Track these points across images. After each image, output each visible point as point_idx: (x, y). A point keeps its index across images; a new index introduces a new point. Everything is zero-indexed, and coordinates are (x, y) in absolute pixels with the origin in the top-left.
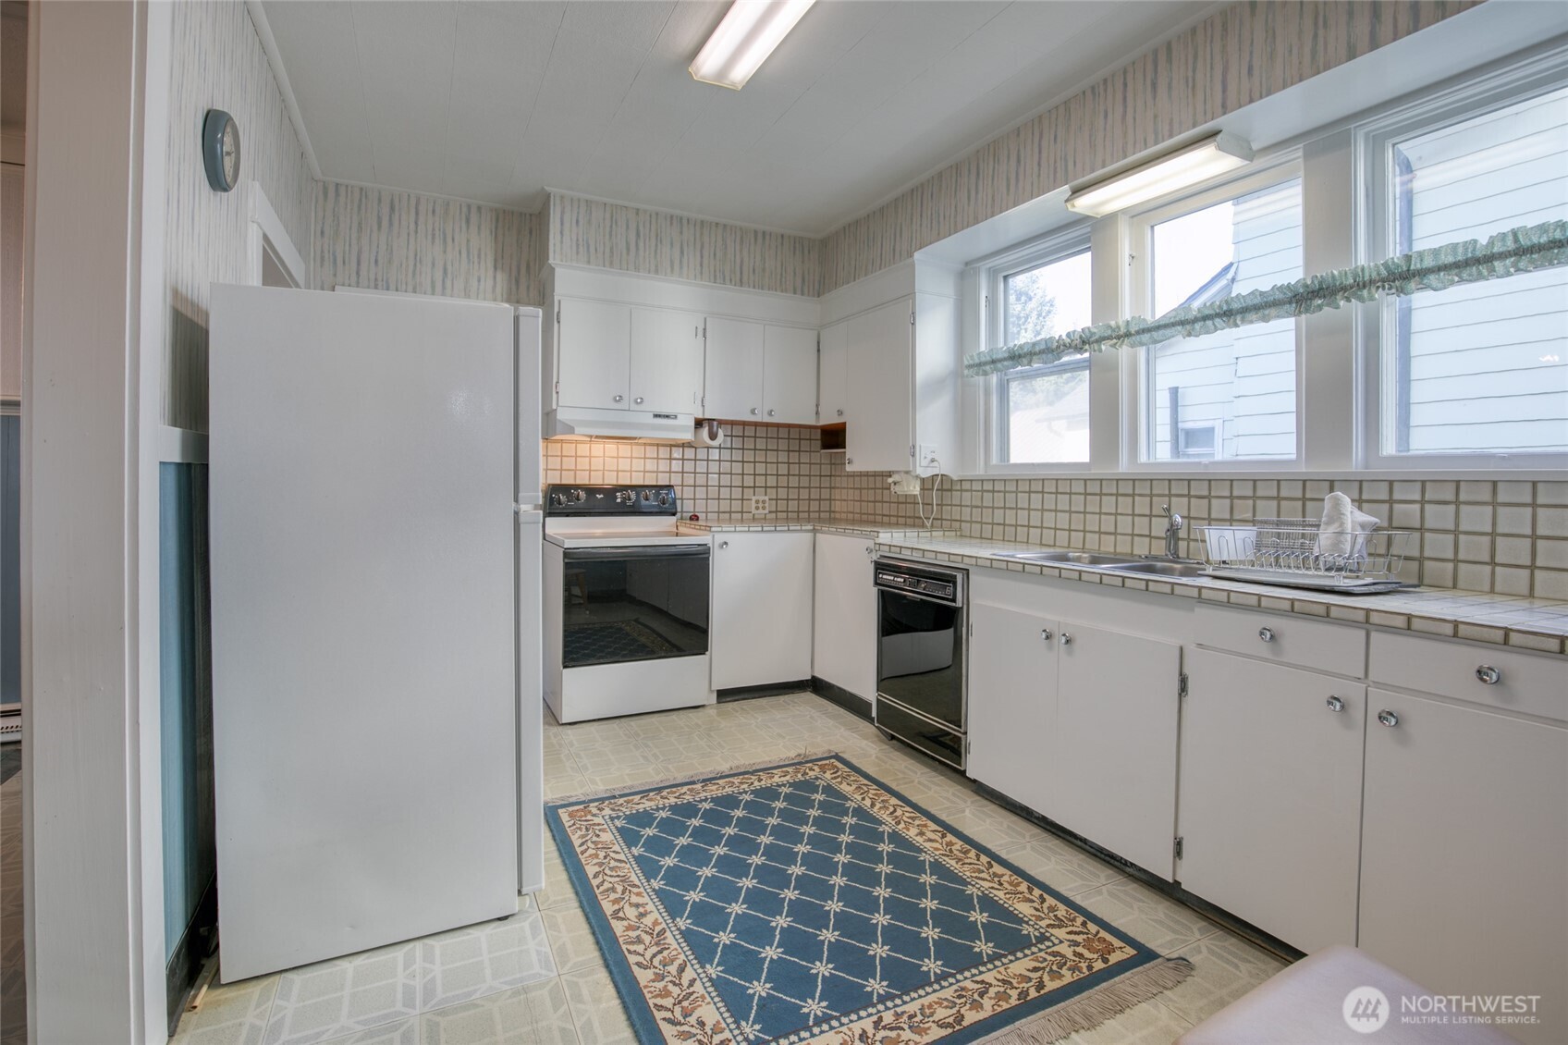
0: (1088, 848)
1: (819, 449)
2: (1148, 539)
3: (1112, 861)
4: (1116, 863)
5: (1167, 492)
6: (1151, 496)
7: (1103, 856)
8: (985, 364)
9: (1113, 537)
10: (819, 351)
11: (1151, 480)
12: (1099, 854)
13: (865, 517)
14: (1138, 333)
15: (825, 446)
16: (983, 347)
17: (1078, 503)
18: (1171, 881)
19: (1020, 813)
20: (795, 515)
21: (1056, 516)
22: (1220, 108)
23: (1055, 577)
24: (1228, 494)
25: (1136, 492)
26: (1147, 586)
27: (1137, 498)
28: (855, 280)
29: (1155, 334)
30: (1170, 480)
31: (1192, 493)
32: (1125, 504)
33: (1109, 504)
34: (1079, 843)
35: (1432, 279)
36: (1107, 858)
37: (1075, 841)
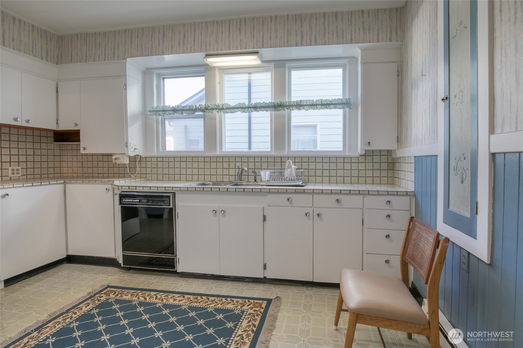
0: (230, 279)
1: (53, 142)
2: (228, 176)
3: (240, 280)
4: (241, 280)
5: (234, 161)
6: (229, 162)
7: (236, 279)
8: (160, 111)
9: (216, 176)
10: (57, 92)
11: (229, 157)
12: (235, 279)
13: (85, 175)
14: (226, 109)
15: (56, 140)
16: (155, 105)
17: (201, 165)
18: (263, 277)
19: (202, 277)
20: (39, 176)
21: (192, 170)
22: (262, 46)
23: (218, 191)
24: (253, 161)
25: (224, 161)
26: (252, 190)
27: (224, 163)
28: (86, 62)
29: (232, 110)
30: (235, 157)
31: (242, 161)
32: (220, 165)
33: (214, 165)
34: (227, 279)
35: (305, 107)
36: (238, 280)
37: (226, 279)
